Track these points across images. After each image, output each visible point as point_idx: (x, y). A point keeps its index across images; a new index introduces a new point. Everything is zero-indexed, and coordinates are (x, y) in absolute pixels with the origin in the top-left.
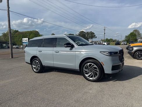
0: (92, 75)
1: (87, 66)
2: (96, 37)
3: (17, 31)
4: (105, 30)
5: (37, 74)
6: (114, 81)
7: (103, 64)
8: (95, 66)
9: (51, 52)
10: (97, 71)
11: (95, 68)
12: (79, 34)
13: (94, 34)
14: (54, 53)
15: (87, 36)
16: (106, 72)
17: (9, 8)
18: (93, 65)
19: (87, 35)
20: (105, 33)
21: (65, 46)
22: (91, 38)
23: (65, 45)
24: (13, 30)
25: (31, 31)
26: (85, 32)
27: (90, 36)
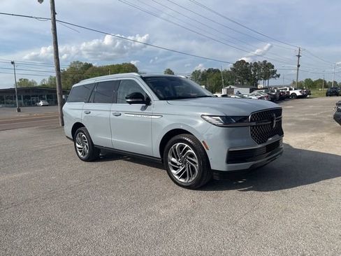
0: (186, 172)
1: (175, 150)
2: (278, 76)
3: (90, 65)
4: (299, 56)
5: (84, 162)
6: (244, 191)
7: (207, 148)
8: (191, 151)
9: (106, 115)
10: (195, 163)
11: (191, 155)
12: (231, 69)
13: (273, 67)
14: (112, 116)
15: (253, 73)
16: (214, 166)
17: (54, 13)
18: (187, 149)
19: (255, 71)
20: (299, 66)
21: (129, 100)
22: (265, 79)
23: (127, 98)
24: (81, 63)
25: (118, 65)
26: (248, 63)
27: (262, 74)
